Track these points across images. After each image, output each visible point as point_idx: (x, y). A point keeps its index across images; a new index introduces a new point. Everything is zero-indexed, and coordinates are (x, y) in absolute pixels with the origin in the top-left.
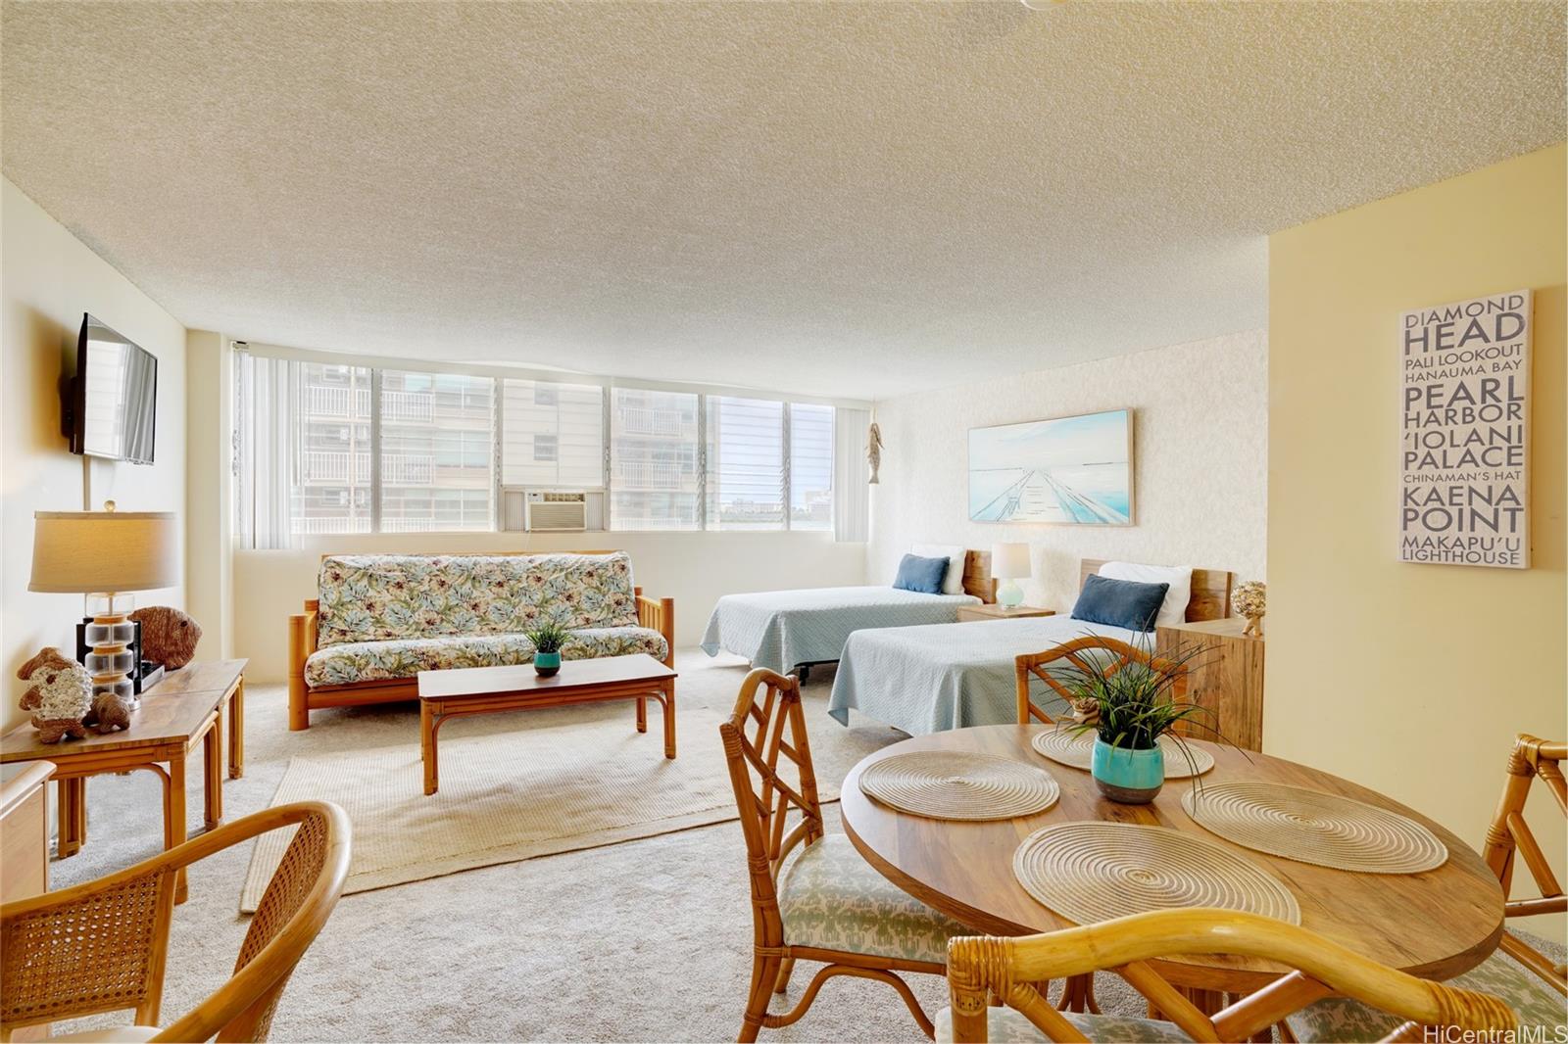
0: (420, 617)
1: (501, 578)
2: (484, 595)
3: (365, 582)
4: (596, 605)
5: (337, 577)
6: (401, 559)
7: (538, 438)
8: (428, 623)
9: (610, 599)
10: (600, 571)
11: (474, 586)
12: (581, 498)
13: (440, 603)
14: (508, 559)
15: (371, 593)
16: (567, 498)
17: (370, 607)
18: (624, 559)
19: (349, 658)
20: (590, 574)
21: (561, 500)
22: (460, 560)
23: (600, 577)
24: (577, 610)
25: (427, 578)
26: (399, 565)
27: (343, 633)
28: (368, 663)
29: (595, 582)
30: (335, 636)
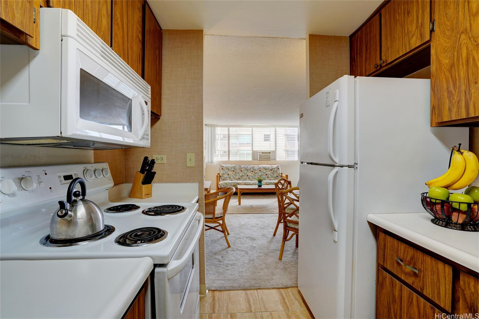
0: (237, 177)
1: (253, 170)
2: (250, 174)
3: (227, 170)
4: (272, 177)
5: (223, 169)
6: (234, 166)
7: (265, 135)
8: (239, 178)
9: (275, 175)
10: (273, 169)
11: (247, 171)
12: (270, 153)
13: (241, 175)
14: (254, 166)
15: (228, 172)
16: (267, 153)
17: (228, 175)
18: (278, 166)
19: (225, 183)
20: (271, 170)
21: (265, 153)
22: (244, 166)
23: (273, 171)
24: (268, 177)
25: (238, 170)
26: (233, 167)
27: (224, 179)
28: (229, 184)
29: (272, 172)
30: (222, 180)
